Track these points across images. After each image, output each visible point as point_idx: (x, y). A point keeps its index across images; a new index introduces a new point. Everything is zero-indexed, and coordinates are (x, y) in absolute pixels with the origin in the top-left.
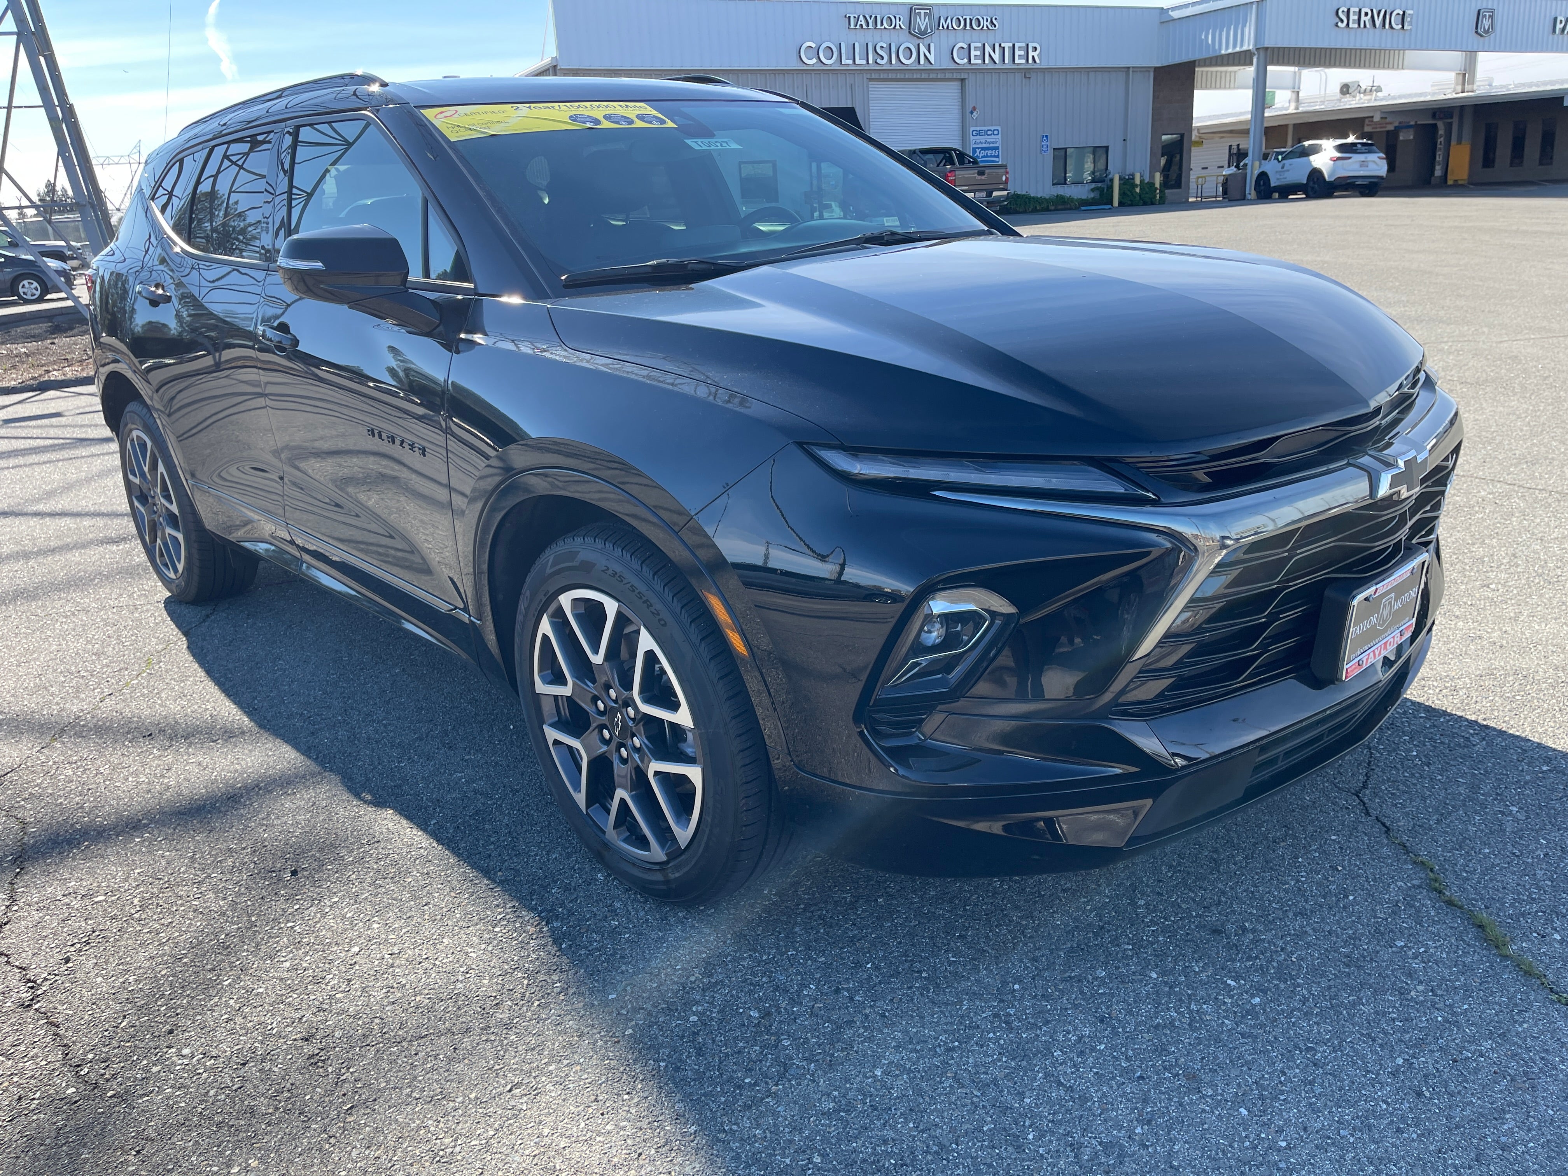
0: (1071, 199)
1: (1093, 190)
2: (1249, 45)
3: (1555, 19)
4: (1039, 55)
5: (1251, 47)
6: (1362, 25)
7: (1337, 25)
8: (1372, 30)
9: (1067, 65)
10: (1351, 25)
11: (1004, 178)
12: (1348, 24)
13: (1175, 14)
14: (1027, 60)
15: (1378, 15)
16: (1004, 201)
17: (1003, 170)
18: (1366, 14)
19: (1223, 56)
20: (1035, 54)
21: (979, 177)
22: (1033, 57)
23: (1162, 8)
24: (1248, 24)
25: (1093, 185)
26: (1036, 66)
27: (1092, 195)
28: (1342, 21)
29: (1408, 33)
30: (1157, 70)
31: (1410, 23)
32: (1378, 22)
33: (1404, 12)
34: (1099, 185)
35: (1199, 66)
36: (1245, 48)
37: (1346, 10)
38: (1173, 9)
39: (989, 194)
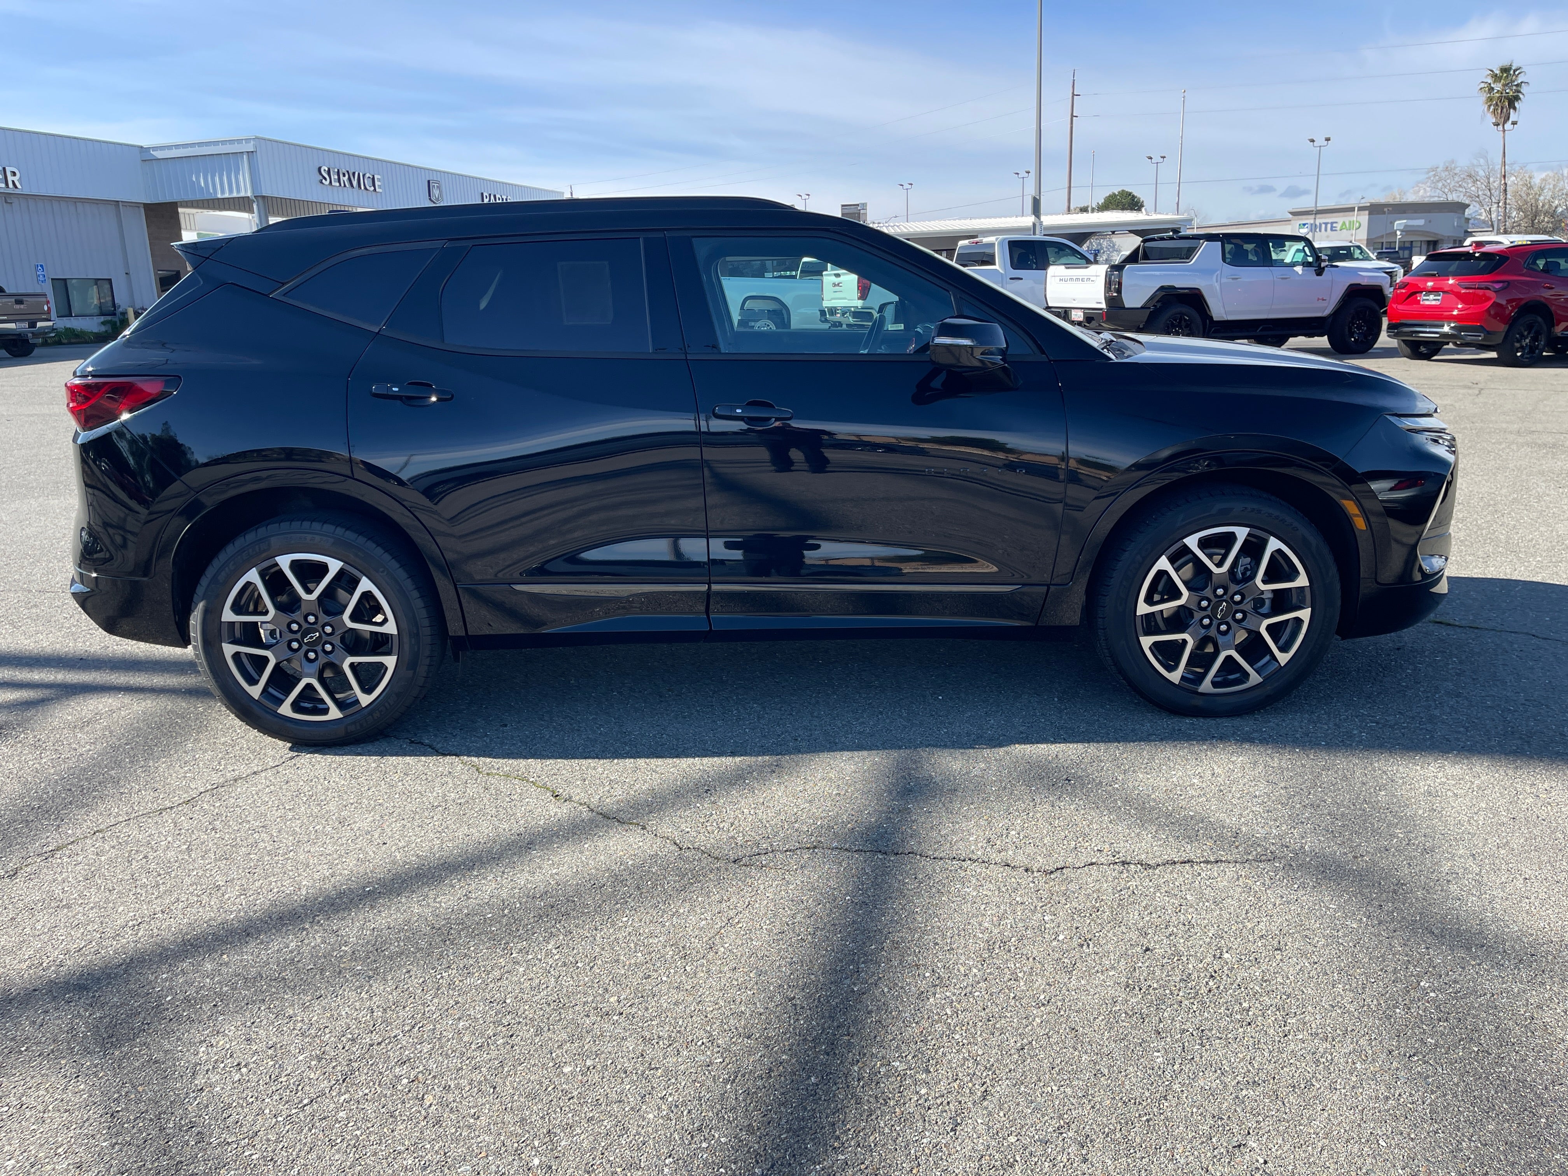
0: (83, 333)
1: (103, 323)
2: (246, 191)
3: (482, 194)
4: (20, 180)
5: (249, 194)
6: (342, 185)
7: (321, 182)
8: (350, 189)
9: (51, 193)
10: (333, 183)
11: (46, 308)
12: (331, 182)
13: (159, 154)
14: (7, 184)
15: (354, 178)
16: (50, 333)
17: (44, 299)
18: (344, 175)
19: (218, 199)
20: (16, 179)
21: (18, 307)
22: (13, 182)
23: (142, 147)
24: (241, 173)
25: (102, 319)
26: (17, 191)
27: (103, 329)
28: (325, 179)
29: (379, 195)
30: (147, 206)
31: (380, 187)
32: (355, 183)
33: (373, 176)
34: (109, 318)
35: (182, 207)
36: (242, 194)
37: (327, 169)
38: (155, 148)
39: (33, 325)
